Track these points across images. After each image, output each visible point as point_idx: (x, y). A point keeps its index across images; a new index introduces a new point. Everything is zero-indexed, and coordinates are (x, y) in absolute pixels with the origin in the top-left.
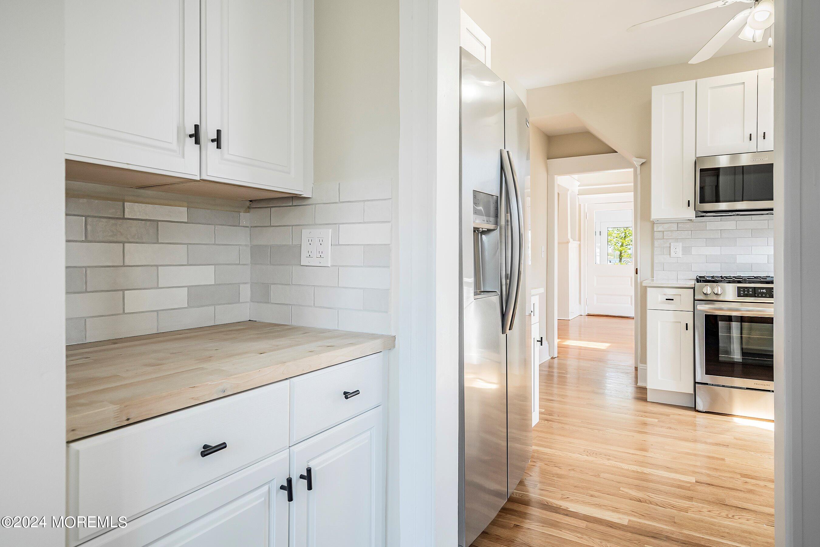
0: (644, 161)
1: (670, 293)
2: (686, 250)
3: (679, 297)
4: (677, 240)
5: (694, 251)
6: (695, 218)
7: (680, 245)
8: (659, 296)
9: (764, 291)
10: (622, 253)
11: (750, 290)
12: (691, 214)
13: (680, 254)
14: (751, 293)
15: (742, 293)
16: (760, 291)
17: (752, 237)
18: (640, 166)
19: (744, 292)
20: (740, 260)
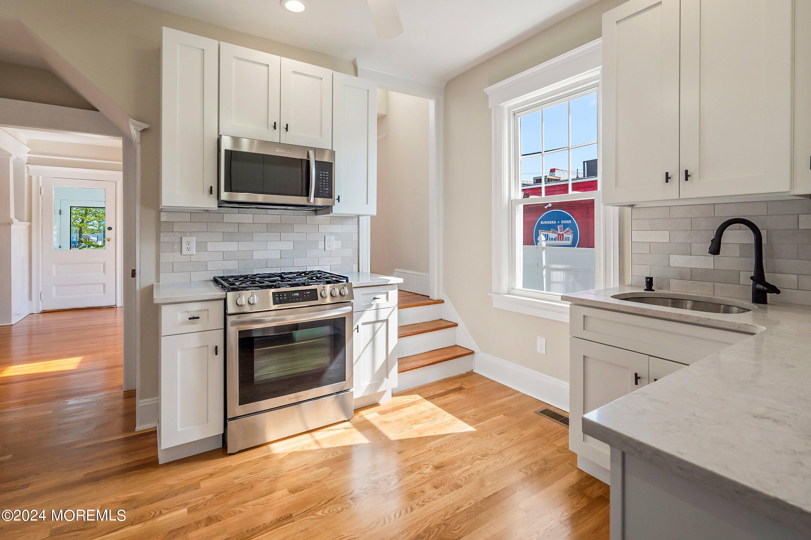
0: (146, 126)
1: (194, 308)
2: (201, 247)
3: (206, 312)
4: (191, 233)
5: (210, 247)
6: (217, 209)
7: (193, 240)
8: (179, 315)
9: (297, 294)
10: (82, 229)
11: (285, 295)
12: (212, 204)
13: (193, 251)
14: (285, 298)
15: (279, 299)
16: (294, 295)
17: (267, 232)
18: (139, 134)
19: (279, 298)
20: (257, 255)
